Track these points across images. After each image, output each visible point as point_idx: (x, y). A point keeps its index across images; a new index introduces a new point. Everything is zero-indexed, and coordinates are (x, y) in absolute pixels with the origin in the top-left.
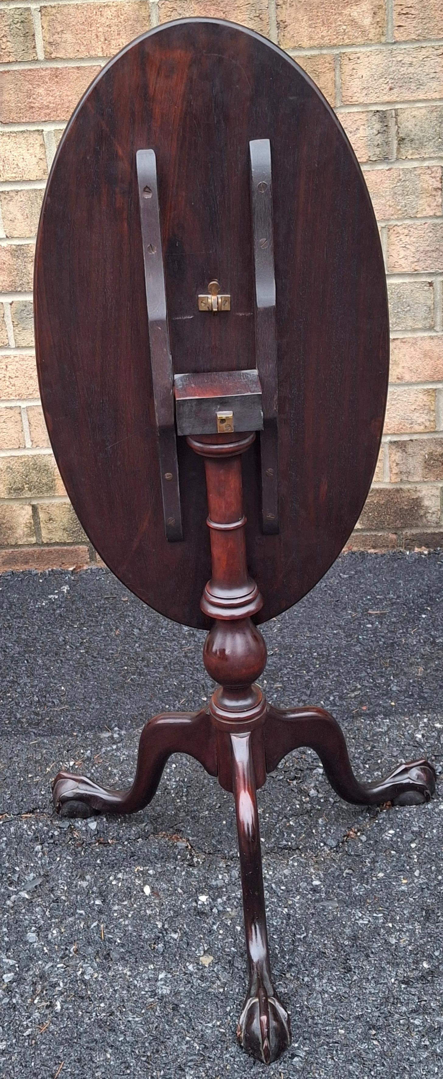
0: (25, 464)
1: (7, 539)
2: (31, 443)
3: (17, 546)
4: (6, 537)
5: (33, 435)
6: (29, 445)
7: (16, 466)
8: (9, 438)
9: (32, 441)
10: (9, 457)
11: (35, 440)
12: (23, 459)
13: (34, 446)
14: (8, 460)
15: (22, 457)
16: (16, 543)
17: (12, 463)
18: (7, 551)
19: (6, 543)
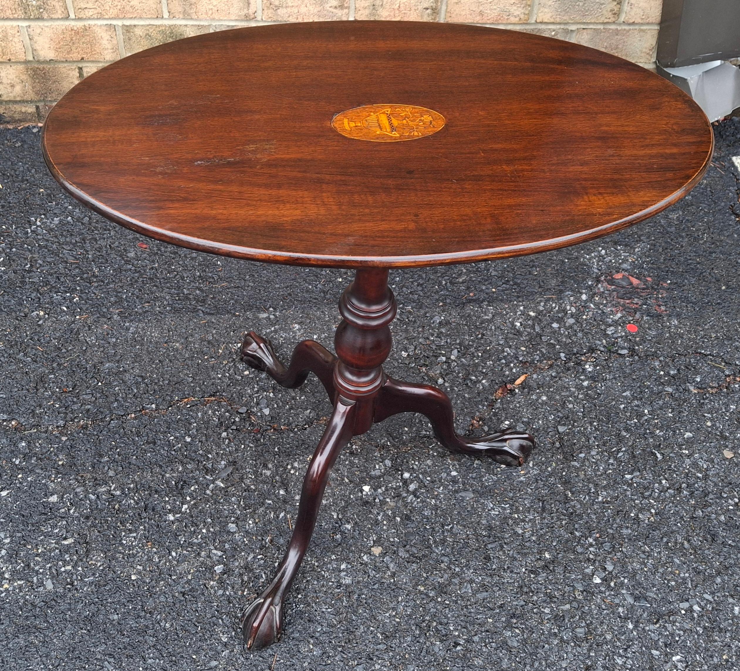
0: (163, 32)
2: (168, 14)
5: (170, 6)
6: (166, 15)
7: (154, 34)
8: (148, 8)
9: (169, 12)
10: (148, 25)
11: (172, 12)
12: (161, 28)
13: (171, 17)
14: (147, 28)
15: (159, 26)
17: (151, 30)
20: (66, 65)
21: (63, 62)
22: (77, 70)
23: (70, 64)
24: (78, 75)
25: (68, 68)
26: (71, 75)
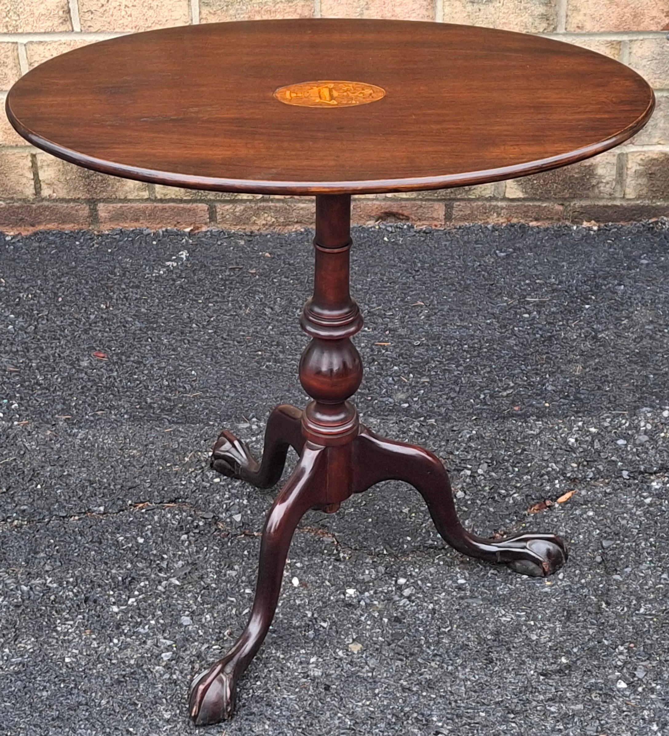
1: (115, 191)
3: (126, 200)
4: (114, 189)
16: (126, 197)
18: (114, 205)
19: (114, 196)
20: (16, 151)
21: (12, 147)
22: (30, 158)
23: (21, 150)
24: (30, 164)
25: (18, 155)
26: (22, 164)
